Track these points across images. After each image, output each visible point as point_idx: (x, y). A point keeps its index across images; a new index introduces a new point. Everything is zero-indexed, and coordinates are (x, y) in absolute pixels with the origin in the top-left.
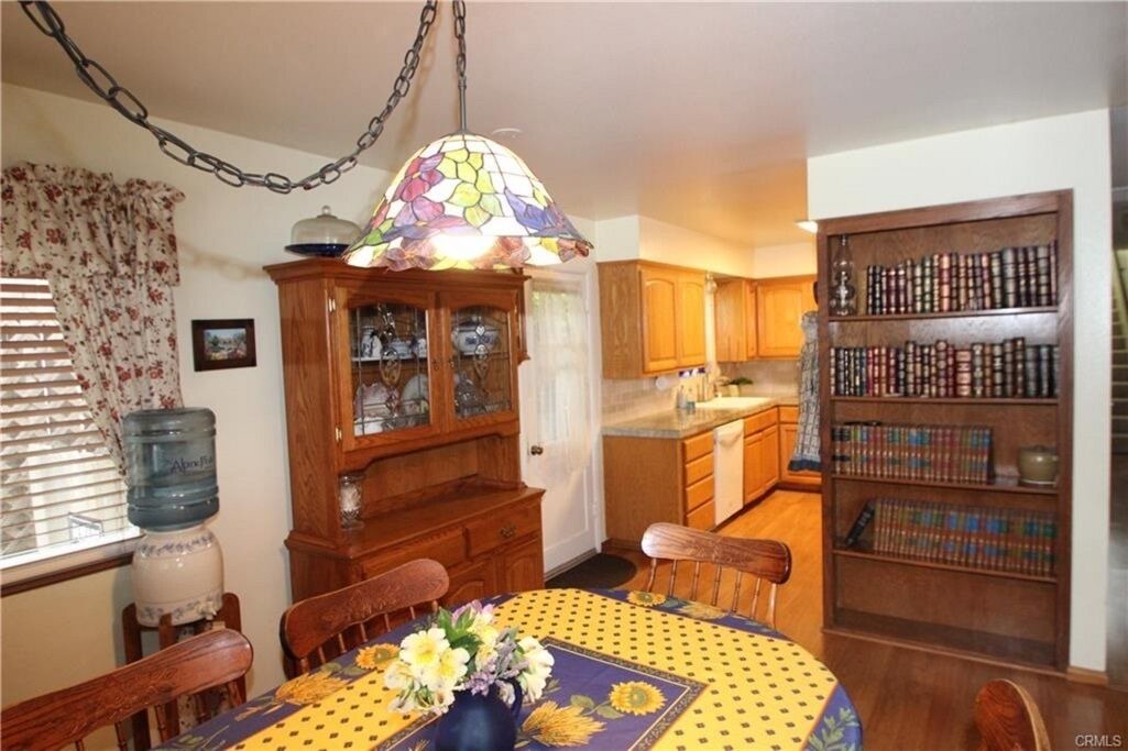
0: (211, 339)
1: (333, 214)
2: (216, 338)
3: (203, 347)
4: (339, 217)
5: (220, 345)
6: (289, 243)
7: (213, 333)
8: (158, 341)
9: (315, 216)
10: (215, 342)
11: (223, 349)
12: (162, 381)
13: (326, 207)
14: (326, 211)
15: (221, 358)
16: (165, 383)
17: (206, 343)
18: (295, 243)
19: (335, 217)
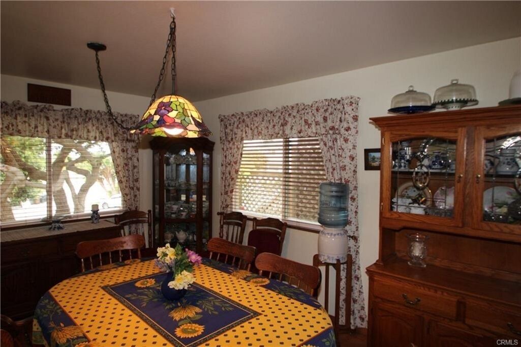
0: (371, 157)
1: (415, 90)
2: (374, 156)
3: (368, 160)
4: (418, 91)
5: (376, 160)
6: (390, 108)
7: (373, 154)
8: (345, 157)
9: (404, 92)
10: (374, 158)
11: (377, 161)
12: (345, 172)
13: (411, 86)
14: (411, 89)
15: (376, 165)
16: (347, 173)
17: (369, 158)
18: (393, 107)
19: (415, 91)
